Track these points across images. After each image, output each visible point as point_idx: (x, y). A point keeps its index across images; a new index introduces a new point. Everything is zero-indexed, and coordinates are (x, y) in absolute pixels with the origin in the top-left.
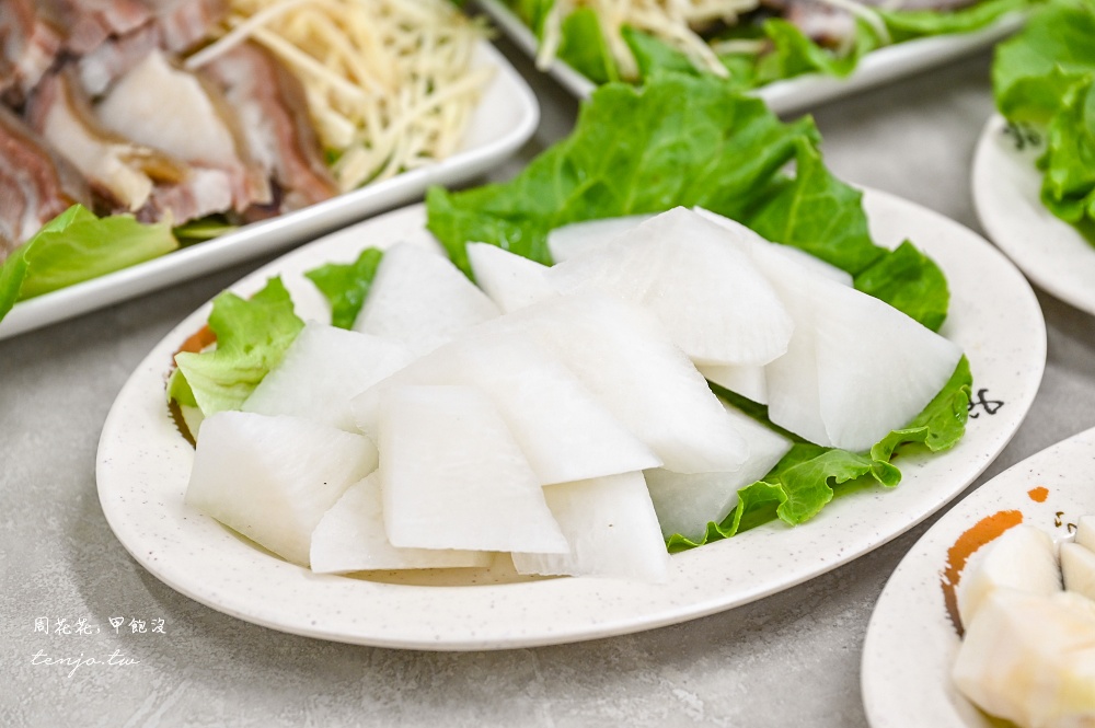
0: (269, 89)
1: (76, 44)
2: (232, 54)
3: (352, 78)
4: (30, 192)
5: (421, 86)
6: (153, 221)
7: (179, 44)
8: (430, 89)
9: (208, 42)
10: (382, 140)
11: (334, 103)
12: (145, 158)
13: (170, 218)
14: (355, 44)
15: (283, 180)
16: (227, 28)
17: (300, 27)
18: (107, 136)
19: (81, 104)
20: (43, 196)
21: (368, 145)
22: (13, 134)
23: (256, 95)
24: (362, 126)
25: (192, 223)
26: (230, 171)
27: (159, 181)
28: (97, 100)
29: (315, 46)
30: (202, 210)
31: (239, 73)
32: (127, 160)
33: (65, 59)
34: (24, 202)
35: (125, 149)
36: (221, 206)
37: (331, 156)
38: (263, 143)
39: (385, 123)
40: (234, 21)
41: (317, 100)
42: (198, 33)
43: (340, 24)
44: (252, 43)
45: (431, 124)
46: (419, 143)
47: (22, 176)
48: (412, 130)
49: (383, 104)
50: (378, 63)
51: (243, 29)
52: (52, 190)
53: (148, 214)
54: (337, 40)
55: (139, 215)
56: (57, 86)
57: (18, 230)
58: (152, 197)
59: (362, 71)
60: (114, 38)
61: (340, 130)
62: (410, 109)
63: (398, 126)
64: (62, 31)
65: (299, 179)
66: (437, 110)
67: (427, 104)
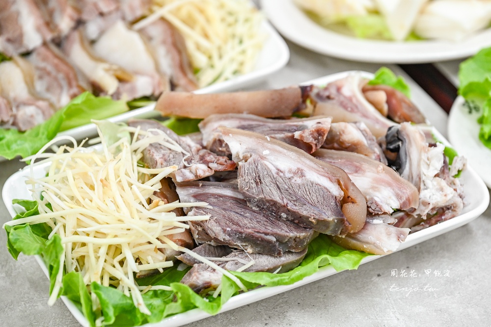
0: (169, 40)
1: (85, 17)
2: (154, 23)
3: (206, 36)
4: (64, 83)
5: (237, 41)
6: (118, 99)
7: (130, 18)
8: (241, 42)
9: (143, 17)
10: (219, 65)
11: (198, 47)
12: (115, 70)
13: (126, 98)
14: (208, 21)
15: (175, 81)
16: (151, 12)
17: (184, 13)
18: (99, 59)
19: (87, 44)
20: (70, 85)
21: (212, 66)
22: (56, 56)
23: (164, 42)
24: (210, 57)
25: (135, 100)
26: (152, 77)
27: (121, 80)
28: (93, 42)
29: (190, 22)
30: (139, 94)
31: (157, 32)
32: (107, 70)
33: (79, 23)
34: (61, 87)
35: (106, 66)
36: (148, 92)
37: (196, 71)
38: (167, 64)
39: (221, 57)
40: (155, 8)
41: (190, 46)
42: (139, 13)
43: (202, 11)
44: (163, 19)
45: (240, 58)
46: (234, 67)
47: (61, 76)
48: (232, 60)
49: (219, 48)
50: (218, 29)
51: (159, 12)
52: (74, 83)
53: (117, 96)
54: (200, 19)
55: (112, 96)
56: (76, 36)
57: (59, 100)
58: (118, 89)
59: (211, 32)
60: (102, 14)
61: (200, 60)
62: (232, 51)
63: (226, 58)
64: (78, 10)
65: (182, 81)
66: (243, 52)
67: (239, 48)
